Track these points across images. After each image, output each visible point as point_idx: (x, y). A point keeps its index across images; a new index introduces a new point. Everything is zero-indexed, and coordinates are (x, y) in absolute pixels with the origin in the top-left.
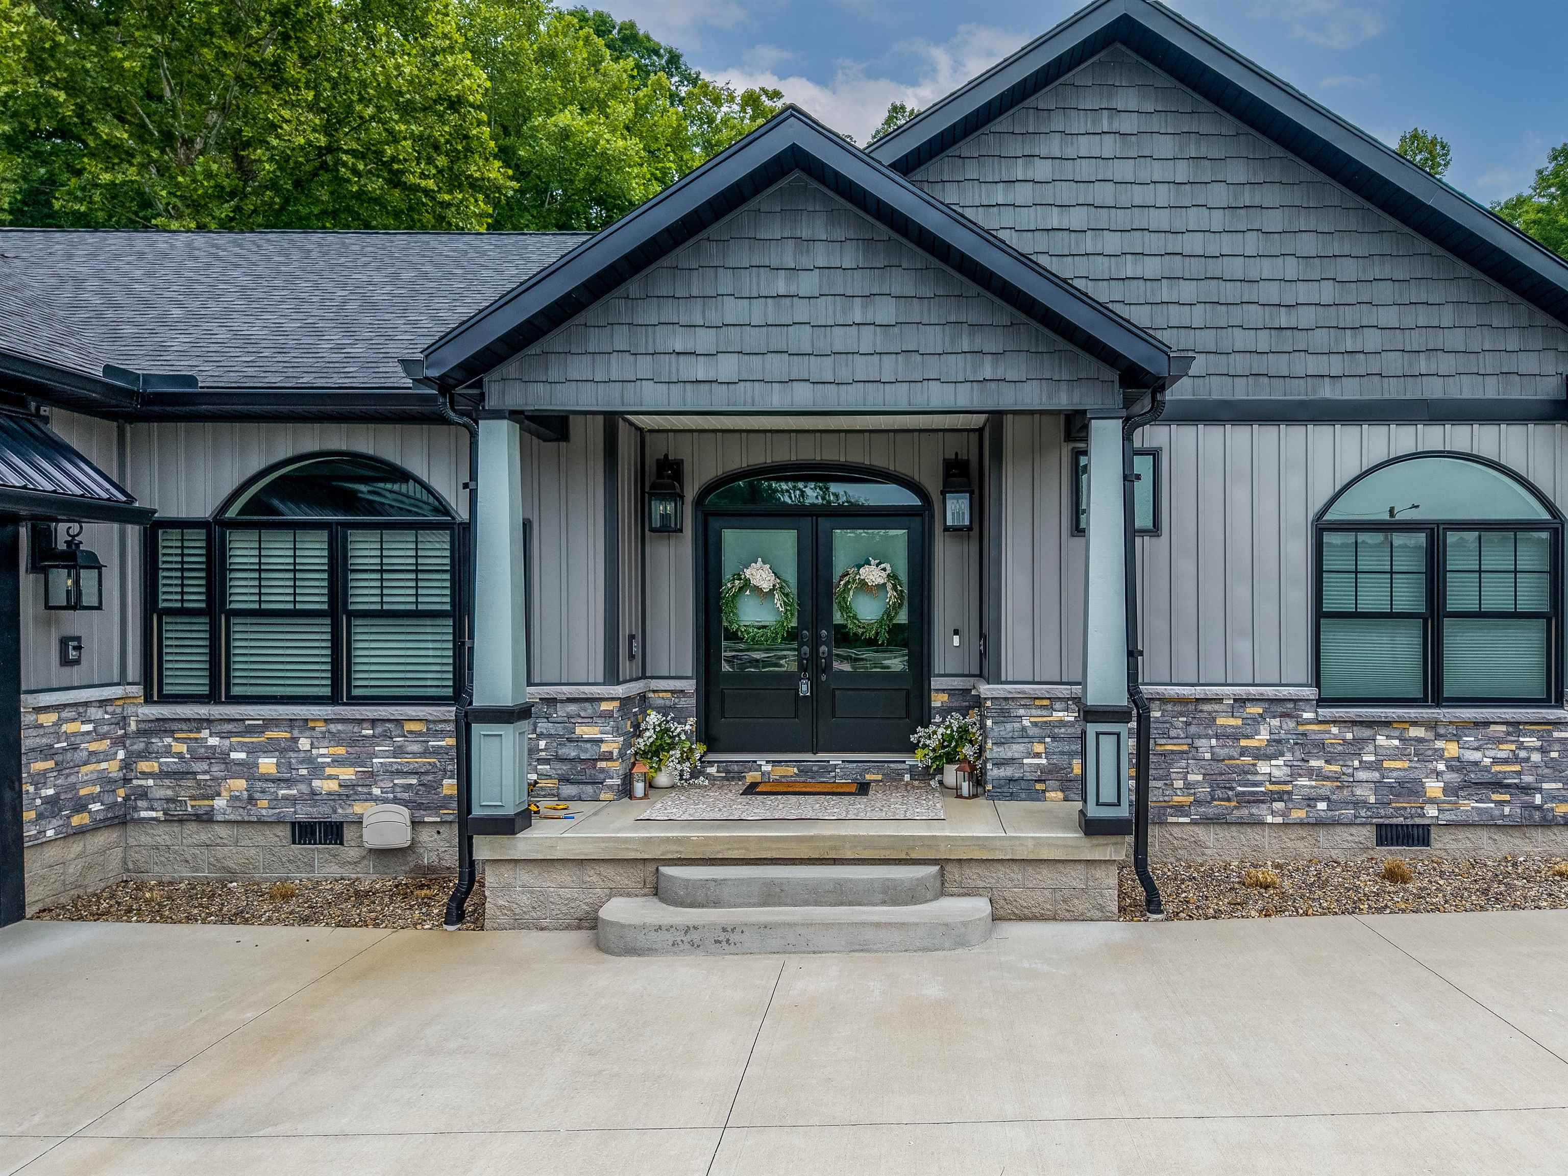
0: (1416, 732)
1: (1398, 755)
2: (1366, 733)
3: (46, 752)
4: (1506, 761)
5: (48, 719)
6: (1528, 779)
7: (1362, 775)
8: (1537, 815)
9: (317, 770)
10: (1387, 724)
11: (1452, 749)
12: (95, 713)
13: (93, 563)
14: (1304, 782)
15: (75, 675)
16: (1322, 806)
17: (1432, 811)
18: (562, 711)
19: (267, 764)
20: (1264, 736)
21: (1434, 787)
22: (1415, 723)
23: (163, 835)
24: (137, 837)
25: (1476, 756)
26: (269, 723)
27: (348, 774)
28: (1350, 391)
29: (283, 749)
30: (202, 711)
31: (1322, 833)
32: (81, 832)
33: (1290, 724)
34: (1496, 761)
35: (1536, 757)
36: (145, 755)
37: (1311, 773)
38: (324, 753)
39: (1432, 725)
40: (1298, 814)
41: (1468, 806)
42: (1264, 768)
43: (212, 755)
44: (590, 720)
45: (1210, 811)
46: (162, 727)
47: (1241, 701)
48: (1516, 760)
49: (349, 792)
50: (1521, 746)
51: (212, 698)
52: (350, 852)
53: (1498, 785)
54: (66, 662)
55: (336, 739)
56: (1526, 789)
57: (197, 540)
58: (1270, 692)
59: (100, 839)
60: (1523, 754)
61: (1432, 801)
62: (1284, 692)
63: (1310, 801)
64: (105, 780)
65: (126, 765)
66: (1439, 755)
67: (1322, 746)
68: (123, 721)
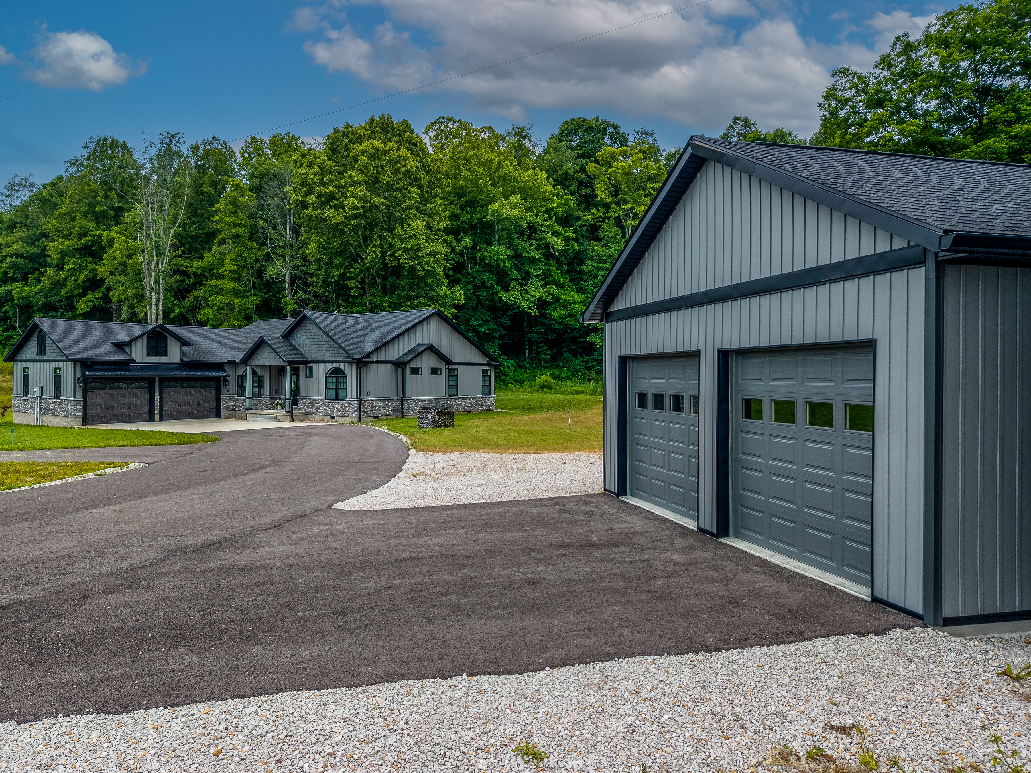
1: (332, 406)
2: (330, 403)
3: (224, 401)
5: (225, 398)
6: (343, 410)
7: (329, 409)
8: (343, 415)
12: (231, 397)
14: (324, 409)
15: (229, 393)
16: (325, 413)
20: (321, 404)
21: (335, 410)
22: (333, 402)
24: (237, 412)
25: (339, 407)
28: (328, 359)
30: (241, 398)
32: (229, 411)
33: (323, 402)
35: (344, 407)
36: (237, 403)
41: (338, 414)
42: (321, 407)
45: (316, 413)
53: (340, 410)
54: (227, 392)
56: (343, 412)
58: (321, 398)
59: (232, 412)
60: (342, 407)
61: (335, 413)
64: (231, 405)
65: (235, 404)
66: (335, 406)
67: (325, 405)
68: (235, 399)
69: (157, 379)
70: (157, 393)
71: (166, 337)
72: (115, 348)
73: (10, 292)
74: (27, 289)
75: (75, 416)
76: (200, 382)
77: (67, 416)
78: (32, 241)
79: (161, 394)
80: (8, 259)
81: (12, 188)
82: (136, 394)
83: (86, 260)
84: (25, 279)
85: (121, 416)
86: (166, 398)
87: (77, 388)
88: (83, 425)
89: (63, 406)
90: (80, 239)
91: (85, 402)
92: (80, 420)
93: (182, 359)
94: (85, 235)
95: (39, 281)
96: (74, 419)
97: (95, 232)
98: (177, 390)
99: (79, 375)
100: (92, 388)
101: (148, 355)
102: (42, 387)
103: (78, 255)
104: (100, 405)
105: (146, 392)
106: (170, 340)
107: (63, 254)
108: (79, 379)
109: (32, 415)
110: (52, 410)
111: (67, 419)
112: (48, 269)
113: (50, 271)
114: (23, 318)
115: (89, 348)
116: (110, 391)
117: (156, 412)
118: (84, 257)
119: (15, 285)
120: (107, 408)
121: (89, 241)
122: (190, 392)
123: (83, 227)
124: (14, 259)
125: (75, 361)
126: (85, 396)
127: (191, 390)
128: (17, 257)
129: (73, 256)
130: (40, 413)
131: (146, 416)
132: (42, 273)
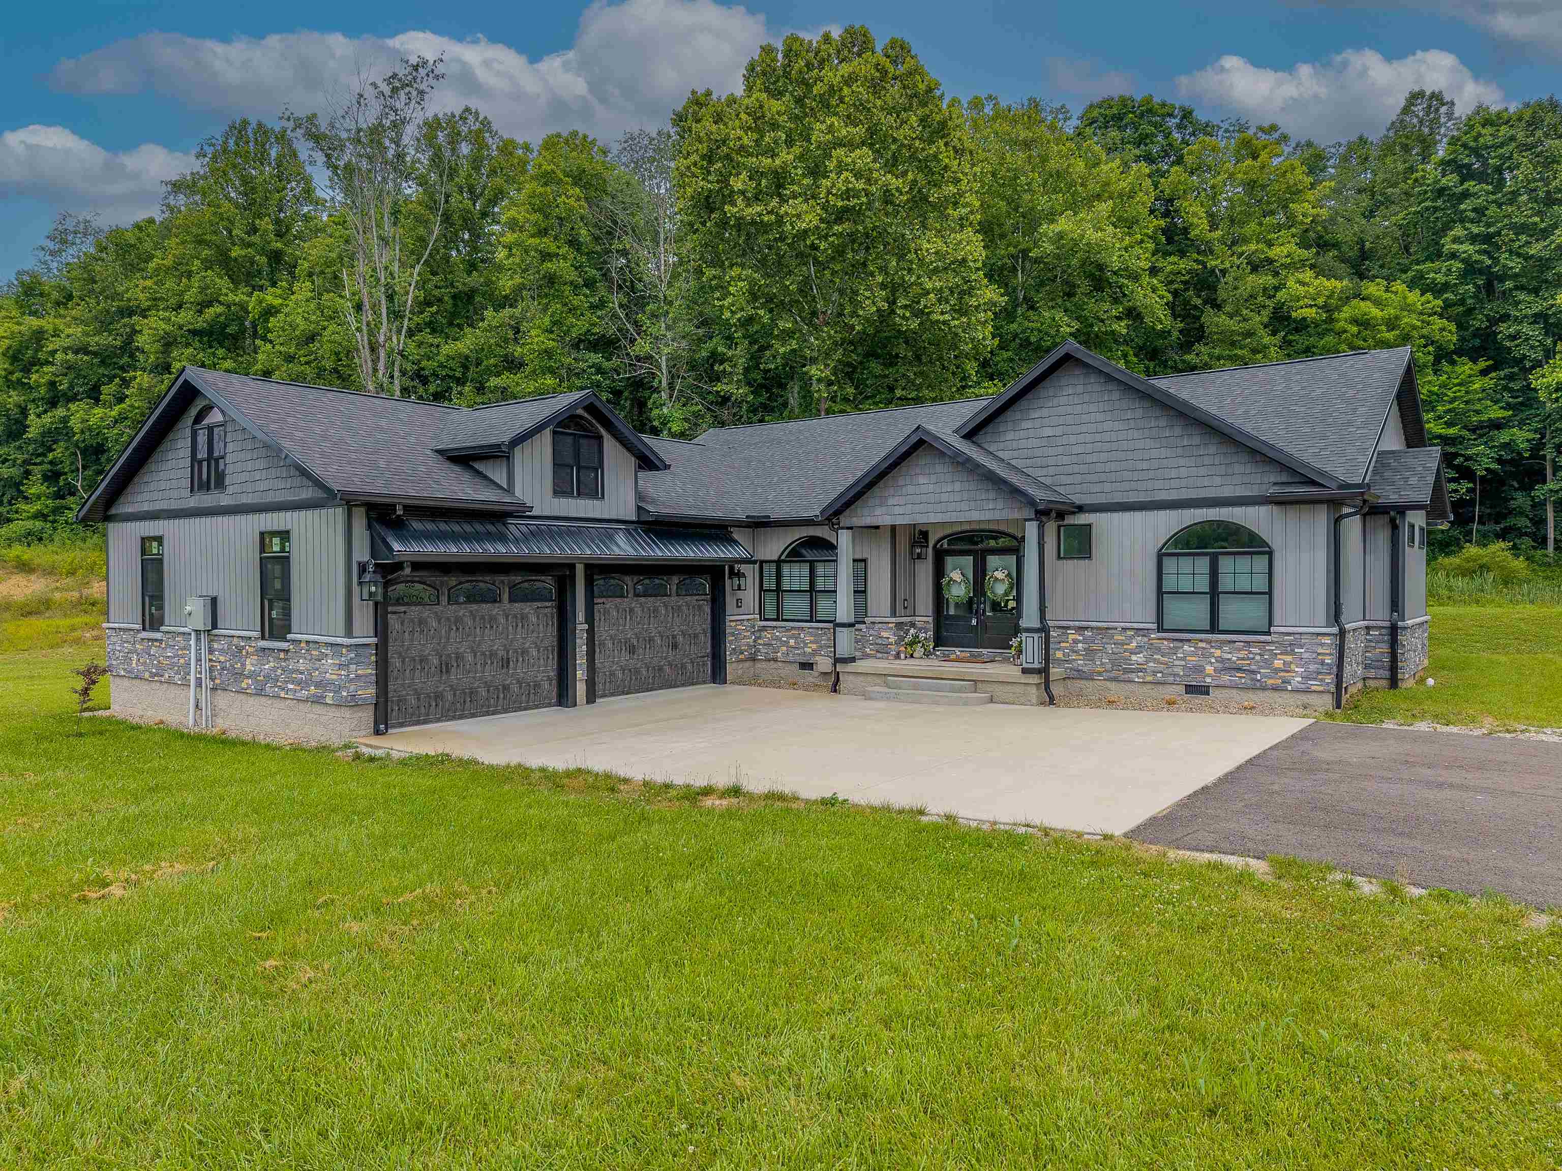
0: (1201, 645)
1: (1193, 654)
2: (1180, 644)
3: (733, 635)
4: (1243, 659)
5: (733, 624)
6: (1253, 667)
7: (1177, 663)
8: (1258, 684)
9: (806, 645)
10: (1189, 641)
11: (1218, 653)
12: (745, 623)
13: (744, 575)
14: (1151, 664)
15: (741, 610)
16: (1159, 675)
17: (1208, 680)
18: (877, 626)
19: (792, 642)
20: (1134, 644)
21: (1209, 669)
22: (1201, 641)
23: (764, 665)
24: (758, 665)
25: (1229, 656)
26: (793, 628)
27: (814, 646)
28: (1173, 496)
29: (796, 637)
30: (774, 623)
31: (1161, 687)
32: (742, 661)
33: (1146, 639)
34: (1239, 659)
35: (1258, 657)
36: (759, 638)
37: (1155, 661)
38: (809, 639)
39: (1209, 642)
40: (1149, 679)
41: (1226, 678)
42: (1134, 658)
43: (778, 639)
44: (885, 630)
45: (1112, 675)
46: (764, 628)
47: (1125, 629)
48: (1248, 659)
49: (815, 653)
50: (1250, 652)
51: (777, 620)
52: (815, 673)
53: (1239, 669)
54: (738, 607)
55: (811, 634)
56: (1253, 672)
57: (773, 567)
58: (1135, 625)
59: (748, 664)
60: (1251, 656)
61: (1209, 675)
62: (1141, 626)
63: (1154, 673)
64: (748, 645)
65: (755, 641)
66: (1212, 655)
67: (1159, 649)
68: (754, 627)
69: (580, 569)
70: (581, 616)
71: (600, 438)
72: (457, 468)
73: (65, 420)
74: (98, 411)
75: (353, 703)
76: (675, 580)
77: (318, 700)
78: (104, 324)
79: (590, 619)
80: (59, 356)
81: (62, 238)
82: (524, 617)
83: (214, 354)
84: (94, 394)
85: (483, 692)
86: (603, 631)
87: (356, 600)
88: (377, 732)
89: (302, 665)
90: (200, 312)
91: (382, 649)
92: (367, 716)
93: (639, 508)
94: (210, 304)
95: (121, 400)
96: (347, 713)
97: (231, 297)
98: (625, 603)
99: (362, 553)
100: (399, 601)
101: (559, 492)
102: (214, 600)
103: (197, 344)
104: (423, 660)
105: (549, 609)
106: (610, 445)
107: (168, 343)
108: (363, 568)
109: (173, 691)
110: (252, 675)
111: (318, 709)
112: (139, 373)
113: (143, 379)
114: (89, 473)
115: (382, 464)
116: (452, 610)
117: (579, 673)
118: (211, 347)
119: (73, 407)
120: (445, 668)
121: (220, 315)
122: (656, 610)
123: (207, 287)
124: (70, 356)
125: (349, 502)
126: (381, 629)
127: (658, 602)
128: (76, 352)
129: (188, 345)
130: (207, 683)
131: (549, 689)
132: (126, 383)
